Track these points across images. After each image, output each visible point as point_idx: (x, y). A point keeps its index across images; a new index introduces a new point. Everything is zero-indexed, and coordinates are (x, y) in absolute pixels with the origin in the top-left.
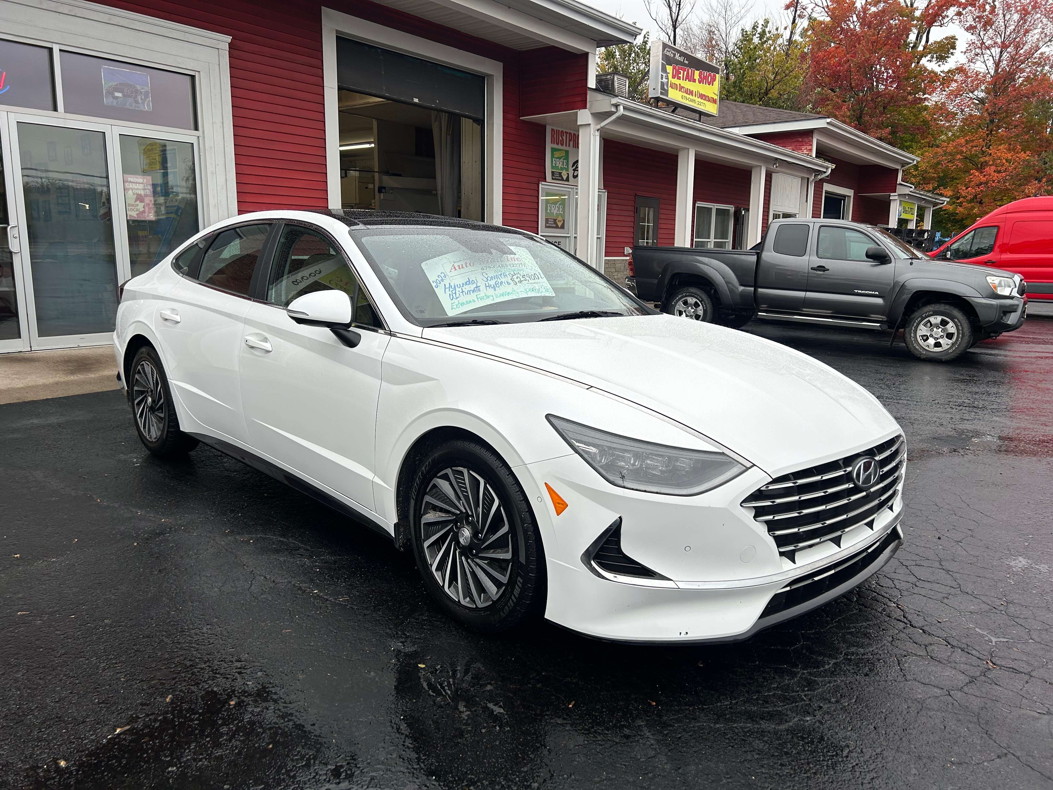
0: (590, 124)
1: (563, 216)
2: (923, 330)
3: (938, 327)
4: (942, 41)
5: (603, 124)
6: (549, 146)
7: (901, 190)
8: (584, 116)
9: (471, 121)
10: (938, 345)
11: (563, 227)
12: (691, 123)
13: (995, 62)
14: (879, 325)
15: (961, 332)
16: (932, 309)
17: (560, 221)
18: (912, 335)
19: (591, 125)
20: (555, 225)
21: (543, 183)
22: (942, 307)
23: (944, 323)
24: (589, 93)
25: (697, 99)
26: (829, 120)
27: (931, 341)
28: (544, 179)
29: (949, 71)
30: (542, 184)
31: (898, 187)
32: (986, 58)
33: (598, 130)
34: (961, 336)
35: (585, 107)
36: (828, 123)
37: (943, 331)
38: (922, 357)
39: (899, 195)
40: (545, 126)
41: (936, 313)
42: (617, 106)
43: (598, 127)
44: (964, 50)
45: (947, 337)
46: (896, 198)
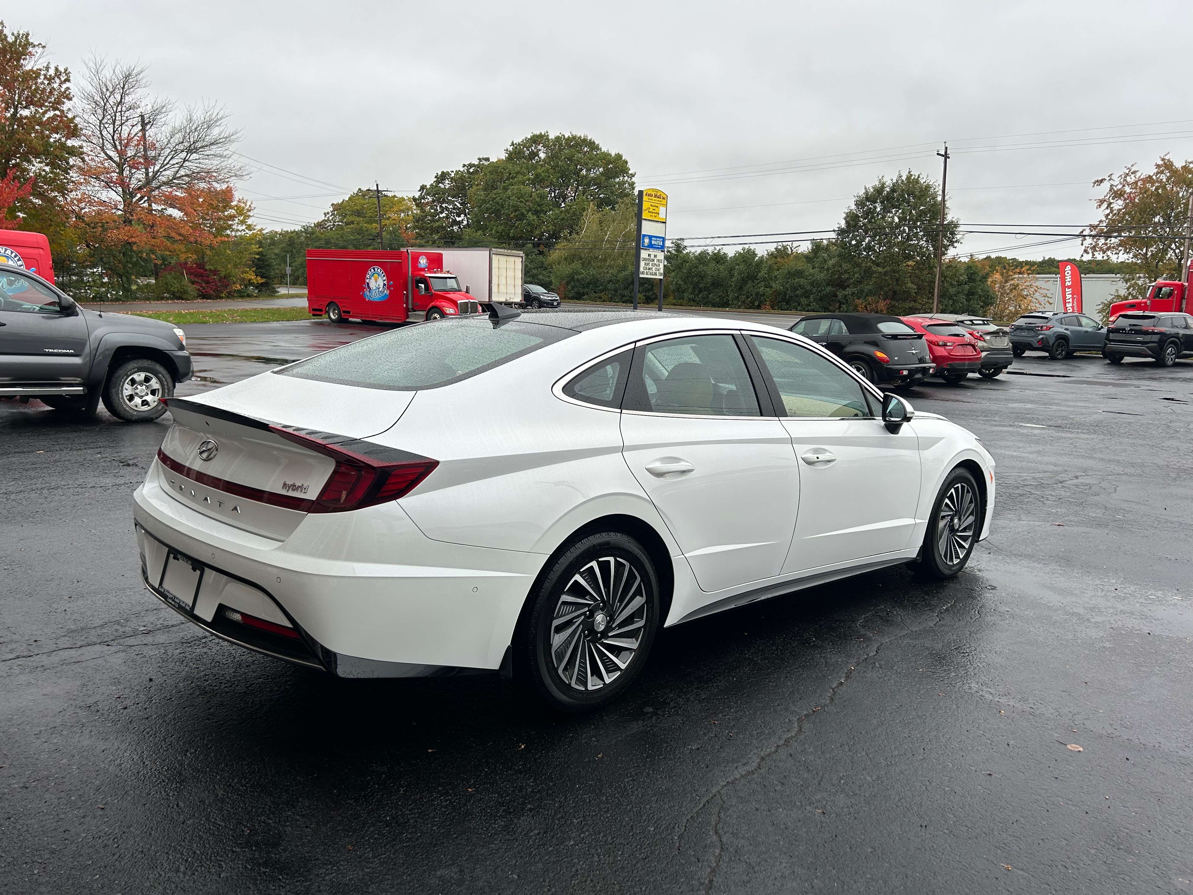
2: (127, 390)
3: (141, 384)
10: (145, 403)
14: (82, 388)
15: (166, 387)
16: (136, 365)
18: (120, 396)
22: (146, 363)
23: (147, 380)
27: (138, 400)
34: (166, 391)
37: (147, 387)
38: (134, 418)
41: (140, 370)
45: (151, 394)
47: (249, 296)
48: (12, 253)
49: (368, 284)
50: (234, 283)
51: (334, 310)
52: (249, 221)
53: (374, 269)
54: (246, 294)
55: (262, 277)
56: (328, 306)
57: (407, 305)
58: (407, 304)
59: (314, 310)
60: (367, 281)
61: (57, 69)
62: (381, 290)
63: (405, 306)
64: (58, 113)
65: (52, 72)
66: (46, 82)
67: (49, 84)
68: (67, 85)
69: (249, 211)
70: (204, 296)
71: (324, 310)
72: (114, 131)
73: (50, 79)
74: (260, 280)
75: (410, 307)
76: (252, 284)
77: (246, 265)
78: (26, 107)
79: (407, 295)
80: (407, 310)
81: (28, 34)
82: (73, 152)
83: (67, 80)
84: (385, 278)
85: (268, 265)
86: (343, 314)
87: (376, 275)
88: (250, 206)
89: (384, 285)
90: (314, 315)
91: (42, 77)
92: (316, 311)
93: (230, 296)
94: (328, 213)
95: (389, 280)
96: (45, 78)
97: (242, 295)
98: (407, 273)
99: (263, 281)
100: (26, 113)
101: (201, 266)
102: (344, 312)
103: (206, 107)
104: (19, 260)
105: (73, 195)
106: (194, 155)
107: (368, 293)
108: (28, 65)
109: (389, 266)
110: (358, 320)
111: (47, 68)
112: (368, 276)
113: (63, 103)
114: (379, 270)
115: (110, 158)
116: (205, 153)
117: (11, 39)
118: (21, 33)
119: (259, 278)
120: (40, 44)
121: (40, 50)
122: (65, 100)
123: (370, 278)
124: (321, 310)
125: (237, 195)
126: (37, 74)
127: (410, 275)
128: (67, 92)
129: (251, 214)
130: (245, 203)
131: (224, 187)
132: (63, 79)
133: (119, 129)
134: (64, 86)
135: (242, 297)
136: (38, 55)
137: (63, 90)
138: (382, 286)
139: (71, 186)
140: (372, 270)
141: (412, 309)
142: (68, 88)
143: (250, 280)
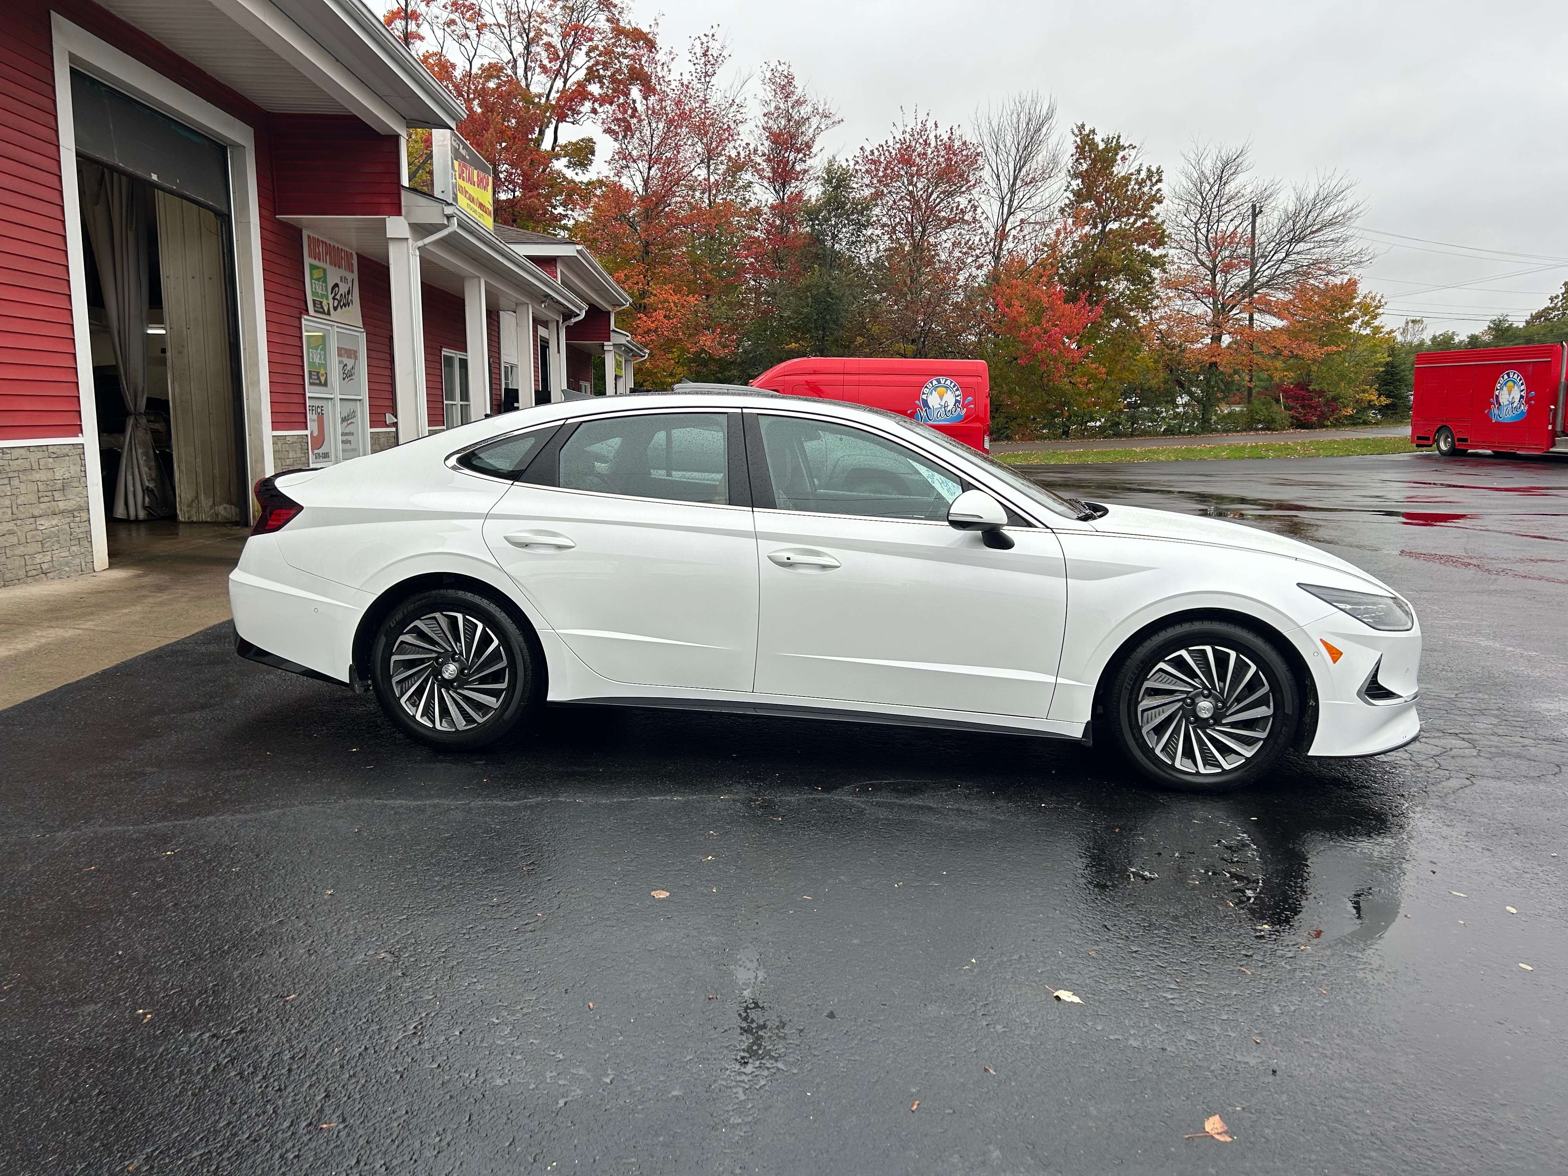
0: (407, 239)
1: (325, 366)
4: (577, 143)
5: (428, 240)
6: (307, 260)
7: (616, 339)
8: (396, 226)
9: (212, 214)
11: (326, 385)
12: (502, 245)
13: (644, 181)
17: (323, 375)
19: (410, 241)
20: (318, 382)
21: (306, 317)
24: (403, 193)
25: (476, 208)
26: (579, 247)
28: (307, 313)
29: (590, 183)
30: (306, 320)
31: (612, 334)
32: (632, 173)
33: (419, 248)
35: (399, 214)
36: (577, 251)
39: (614, 345)
40: (301, 231)
42: (449, 217)
43: (420, 243)
44: (608, 159)
46: (611, 348)
47: (1366, 423)
48: (951, 383)
49: (1497, 397)
50: (1344, 407)
51: (1447, 437)
52: (1376, 323)
53: (1508, 375)
54: (1361, 421)
55: (1388, 396)
56: (1438, 431)
57: (1554, 427)
58: (1554, 424)
59: (1419, 438)
60: (1497, 393)
61: (1149, 170)
62: (1515, 405)
63: (1550, 427)
64: (1146, 220)
65: (1143, 174)
66: (1137, 187)
67: (1139, 189)
68: (1159, 185)
69: (1377, 307)
70: (1301, 424)
71: (1431, 439)
72: (1208, 231)
73: (1141, 183)
74: (1384, 401)
75: (1559, 428)
76: (1371, 406)
77: (1365, 382)
78: (1115, 220)
79: (1555, 410)
80: (1554, 434)
81: (1119, 137)
82: (1158, 263)
83: (1159, 181)
84: (1523, 387)
85: (1399, 380)
86: (1457, 443)
87: (1510, 383)
88: (1380, 301)
89: (1522, 397)
90: (1418, 446)
91: (1133, 183)
92: (1422, 440)
93: (1338, 424)
94: (1557, 297)
95: (1529, 389)
96: (1137, 182)
97: (1355, 422)
98: (1559, 377)
99: (1388, 401)
100: (1114, 226)
101: (1302, 386)
102: (1459, 440)
103: (1321, 180)
104: (957, 390)
105: (1161, 312)
106: (1302, 244)
107: (1496, 411)
108: (1120, 170)
109: (1530, 369)
110: (1489, 452)
111: (1139, 171)
112: (1498, 386)
113: (1152, 208)
114: (1515, 375)
115: (1203, 264)
116: (1316, 239)
117: (1102, 146)
118: (1110, 137)
119: (1383, 398)
120: (1131, 145)
121: (1133, 152)
122: (1154, 204)
123: (1502, 389)
124: (1428, 439)
125: (1362, 289)
126: (1128, 179)
127: (1563, 380)
128: (1158, 195)
129: (1380, 311)
130: (1373, 299)
131: (1346, 278)
132: (1154, 180)
133: (1215, 227)
134: (1155, 188)
135: (1354, 424)
136: (1132, 158)
137: (1153, 193)
138: (1517, 400)
139: (1156, 302)
140: (1506, 377)
141: (1563, 432)
142: (1159, 190)
143: (1370, 401)
